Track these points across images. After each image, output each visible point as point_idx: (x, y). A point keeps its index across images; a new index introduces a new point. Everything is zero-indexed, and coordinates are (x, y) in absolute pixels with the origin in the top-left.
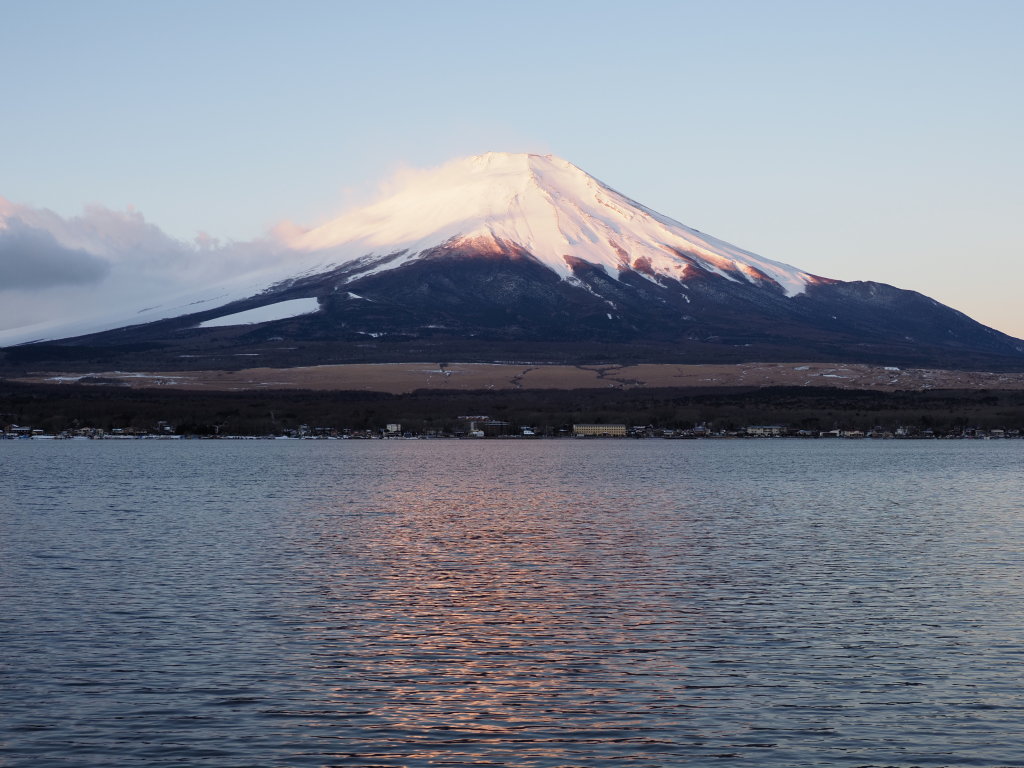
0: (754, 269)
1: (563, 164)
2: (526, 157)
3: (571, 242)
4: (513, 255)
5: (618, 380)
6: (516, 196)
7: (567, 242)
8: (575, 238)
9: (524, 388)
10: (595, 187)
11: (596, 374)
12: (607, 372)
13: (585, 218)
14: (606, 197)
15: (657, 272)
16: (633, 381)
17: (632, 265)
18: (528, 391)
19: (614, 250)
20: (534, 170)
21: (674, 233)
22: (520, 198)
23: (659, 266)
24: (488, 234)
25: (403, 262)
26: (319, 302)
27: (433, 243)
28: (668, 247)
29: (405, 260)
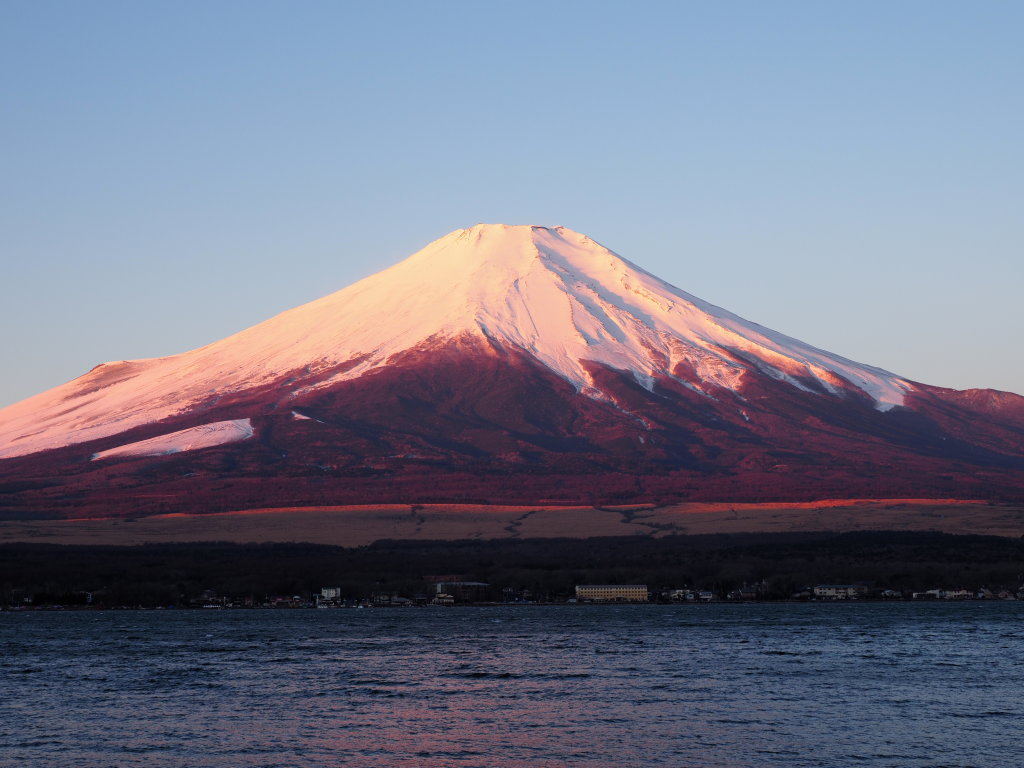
0: (834, 374)
1: (579, 237)
2: (529, 229)
3: (589, 341)
4: (512, 360)
5: (650, 525)
6: (517, 281)
7: (583, 341)
8: (594, 335)
9: (523, 537)
10: (622, 268)
11: (622, 517)
12: (636, 514)
13: (608, 309)
14: (636, 282)
15: (705, 379)
16: (670, 526)
17: (671, 370)
18: (528, 541)
19: (645, 352)
20: (539, 247)
21: (725, 327)
22: (521, 284)
23: (707, 371)
24: (478, 332)
25: (364, 370)
26: (253, 424)
27: (406, 344)
28: (719, 346)
29: (368, 368)
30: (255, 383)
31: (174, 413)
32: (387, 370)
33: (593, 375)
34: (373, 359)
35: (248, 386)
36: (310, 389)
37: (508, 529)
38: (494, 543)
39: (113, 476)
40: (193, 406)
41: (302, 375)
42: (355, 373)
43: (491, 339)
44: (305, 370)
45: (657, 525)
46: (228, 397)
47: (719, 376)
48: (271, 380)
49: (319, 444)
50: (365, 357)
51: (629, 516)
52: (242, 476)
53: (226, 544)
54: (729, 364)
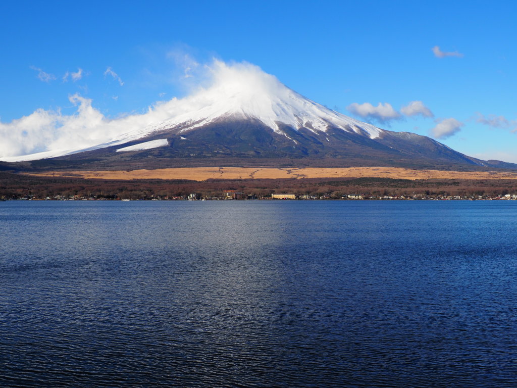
0: (357, 127)
3: (277, 115)
4: (252, 121)
7: (275, 115)
8: (279, 113)
9: (255, 178)
12: (292, 171)
13: (283, 105)
15: (315, 128)
16: (303, 175)
17: (304, 125)
18: (257, 179)
19: (296, 119)
23: (316, 125)
24: (241, 111)
25: (204, 123)
26: (168, 141)
27: (218, 115)
28: (319, 117)
29: (206, 123)
30: (168, 127)
31: (143, 137)
32: (212, 124)
33: (279, 126)
34: (207, 120)
35: (166, 128)
36: (187, 129)
37: (251, 175)
38: (245, 180)
39: (123, 157)
40: (148, 135)
41: (184, 125)
42: (201, 125)
43: (245, 114)
44: (185, 123)
45: (298, 175)
46: (160, 132)
47: (319, 127)
48: (174, 126)
49: (189, 147)
50: (204, 119)
51: (289, 172)
52: (164, 157)
53: (159, 179)
54: (323, 123)
